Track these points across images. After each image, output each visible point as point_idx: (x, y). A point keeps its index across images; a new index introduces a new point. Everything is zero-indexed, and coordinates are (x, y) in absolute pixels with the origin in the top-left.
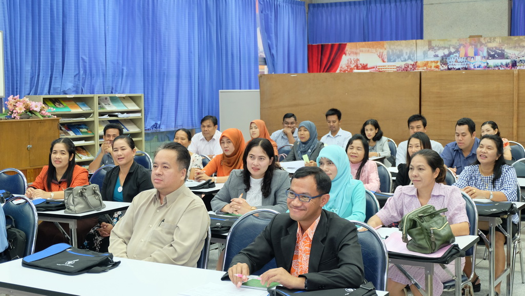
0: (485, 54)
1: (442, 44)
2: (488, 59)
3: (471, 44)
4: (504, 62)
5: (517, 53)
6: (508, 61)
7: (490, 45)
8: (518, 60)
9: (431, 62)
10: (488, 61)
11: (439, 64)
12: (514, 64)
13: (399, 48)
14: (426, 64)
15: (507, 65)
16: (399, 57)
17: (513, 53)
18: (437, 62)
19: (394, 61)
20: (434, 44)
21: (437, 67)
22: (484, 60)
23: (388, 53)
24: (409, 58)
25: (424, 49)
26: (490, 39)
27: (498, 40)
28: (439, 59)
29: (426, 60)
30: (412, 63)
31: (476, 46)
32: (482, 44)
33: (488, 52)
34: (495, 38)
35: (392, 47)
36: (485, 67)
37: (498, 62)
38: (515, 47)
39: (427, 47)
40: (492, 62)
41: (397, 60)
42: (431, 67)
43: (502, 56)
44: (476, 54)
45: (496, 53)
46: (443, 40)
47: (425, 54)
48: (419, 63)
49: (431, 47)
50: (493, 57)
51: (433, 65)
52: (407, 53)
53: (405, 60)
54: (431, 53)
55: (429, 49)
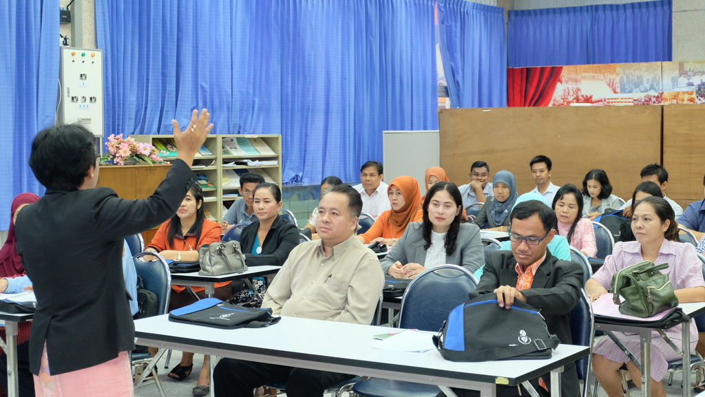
1: (698, 67)
9: (683, 93)
11: (694, 96)
13: (638, 73)
14: (676, 96)
16: (637, 85)
18: (692, 94)
19: (631, 92)
20: (687, 67)
21: (692, 100)
23: (622, 79)
24: (652, 87)
25: (674, 75)
28: (694, 89)
29: (677, 90)
30: (656, 94)
35: (628, 72)
39: (677, 72)
41: (634, 91)
42: (683, 100)
46: (700, 62)
47: (674, 81)
48: (666, 95)
49: (683, 73)
51: (686, 97)
52: (648, 80)
53: (646, 91)
54: (683, 81)
55: (681, 75)
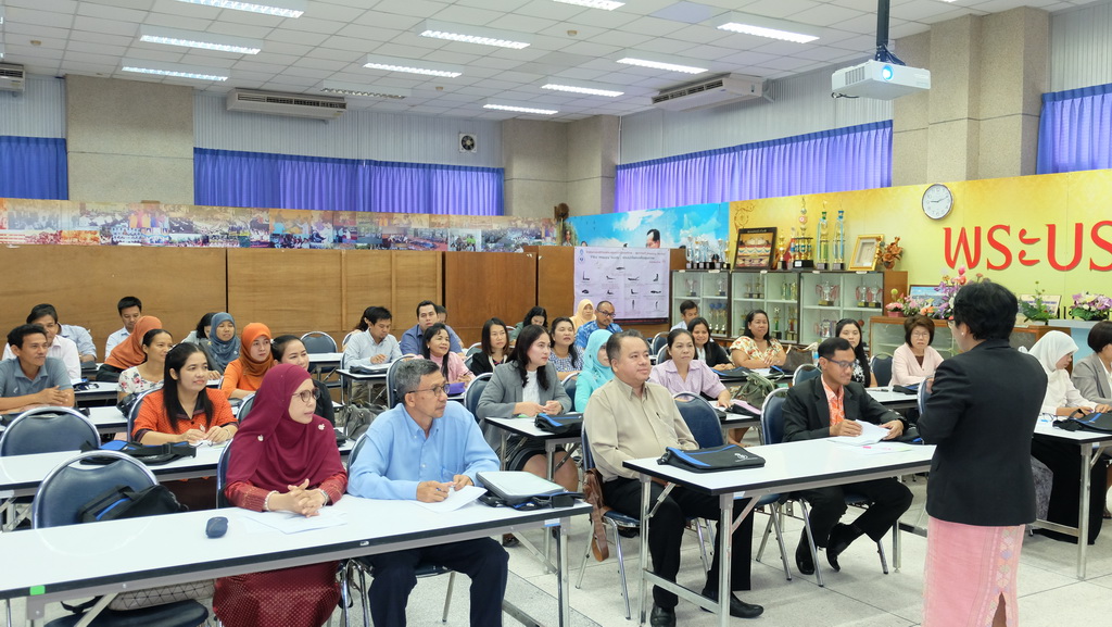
0: (167, 226)
1: (102, 208)
2: (170, 232)
3: (146, 212)
4: (193, 236)
5: (209, 227)
6: (198, 236)
7: (173, 215)
8: (210, 235)
9: (86, 232)
10: (171, 235)
11: (98, 235)
12: (206, 240)
13: (32, 209)
14: (77, 235)
15: (196, 241)
16: (30, 222)
17: (203, 226)
18: (95, 233)
19: (22, 228)
20: (89, 207)
21: (95, 239)
22: (165, 234)
23: (10, 216)
24: (49, 225)
25: (73, 214)
26: (174, 207)
27: (184, 209)
28: (97, 229)
29: (77, 229)
30: (54, 232)
31: (153, 215)
32: (161, 213)
33: (170, 223)
34: (179, 207)
35: (19, 208)
36: (168, 242)
37: (185, 236)
38: (207, 219)
39: (78, 212)
40: (176, 237)
41: (27, 227)
42: (85, 239)
43: (189, 229)
44: (154, 225)
45: (181, 225)
46: (104, 204)
47: (75, 220)
48: (65, 233)
49: (84, 212)
50: (178, 230)
51: (89, 236)
52: (44, 218)
53: (42, 228)
54: (85, 221)
55: (82, 215)
